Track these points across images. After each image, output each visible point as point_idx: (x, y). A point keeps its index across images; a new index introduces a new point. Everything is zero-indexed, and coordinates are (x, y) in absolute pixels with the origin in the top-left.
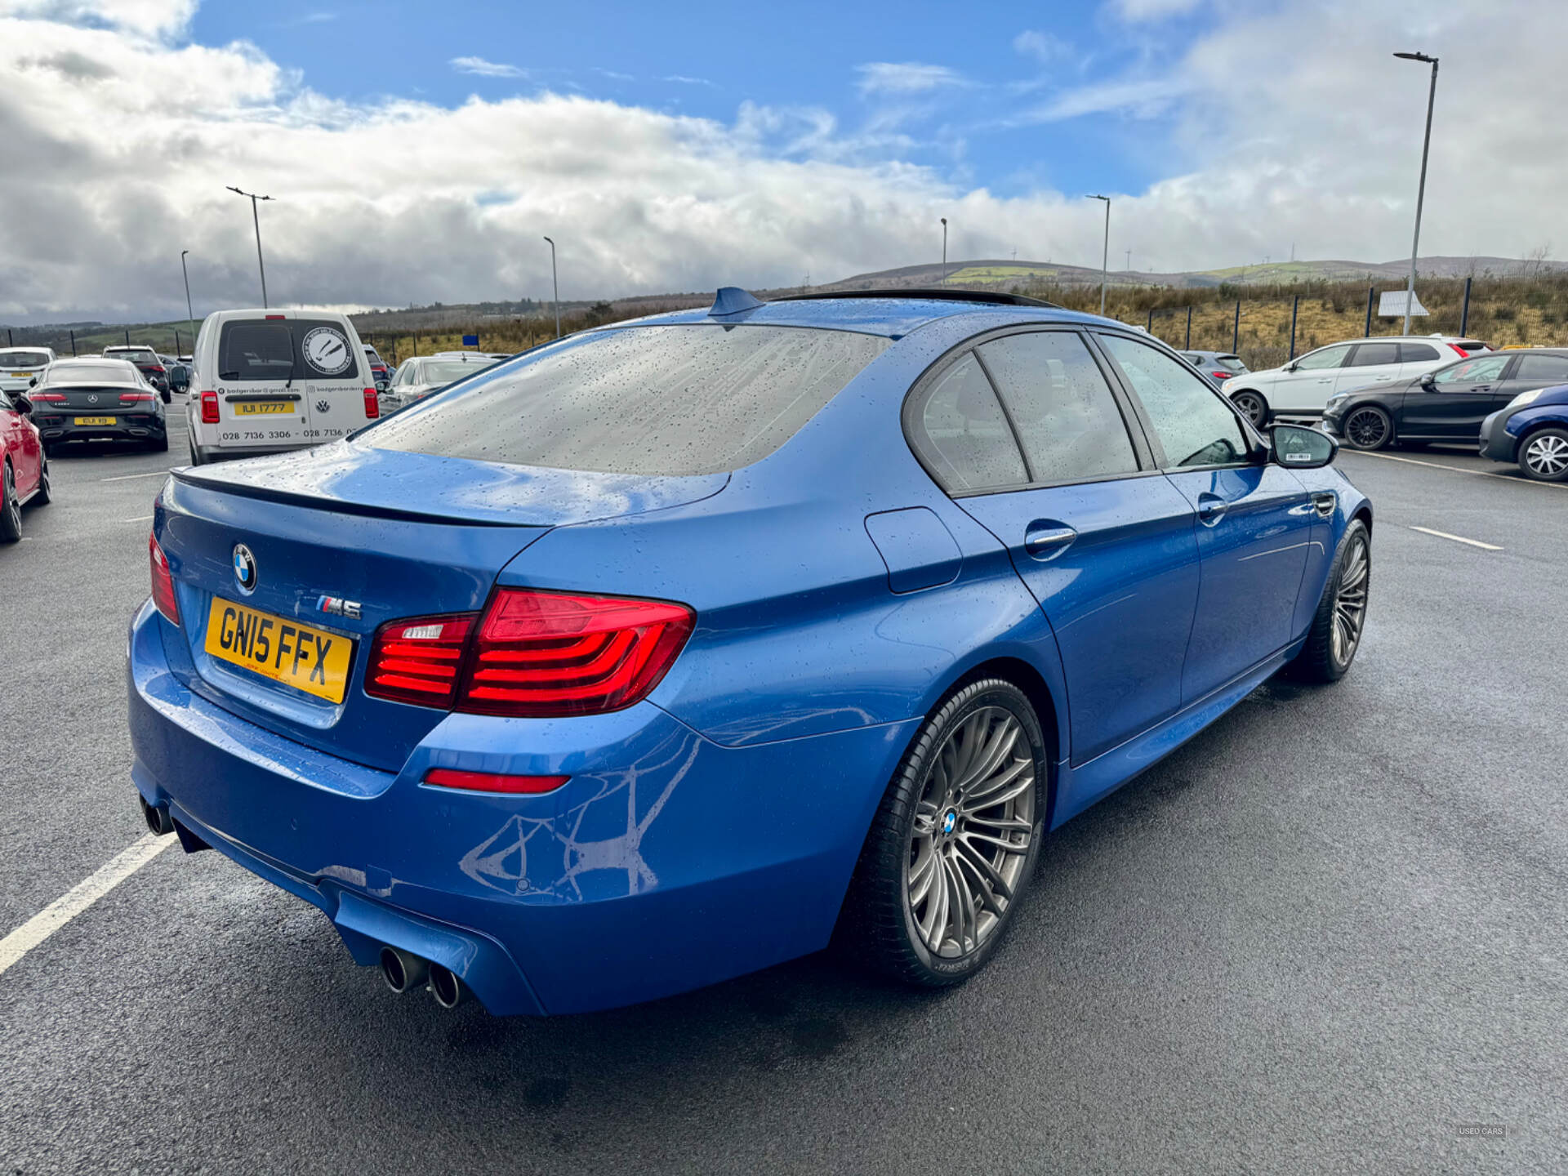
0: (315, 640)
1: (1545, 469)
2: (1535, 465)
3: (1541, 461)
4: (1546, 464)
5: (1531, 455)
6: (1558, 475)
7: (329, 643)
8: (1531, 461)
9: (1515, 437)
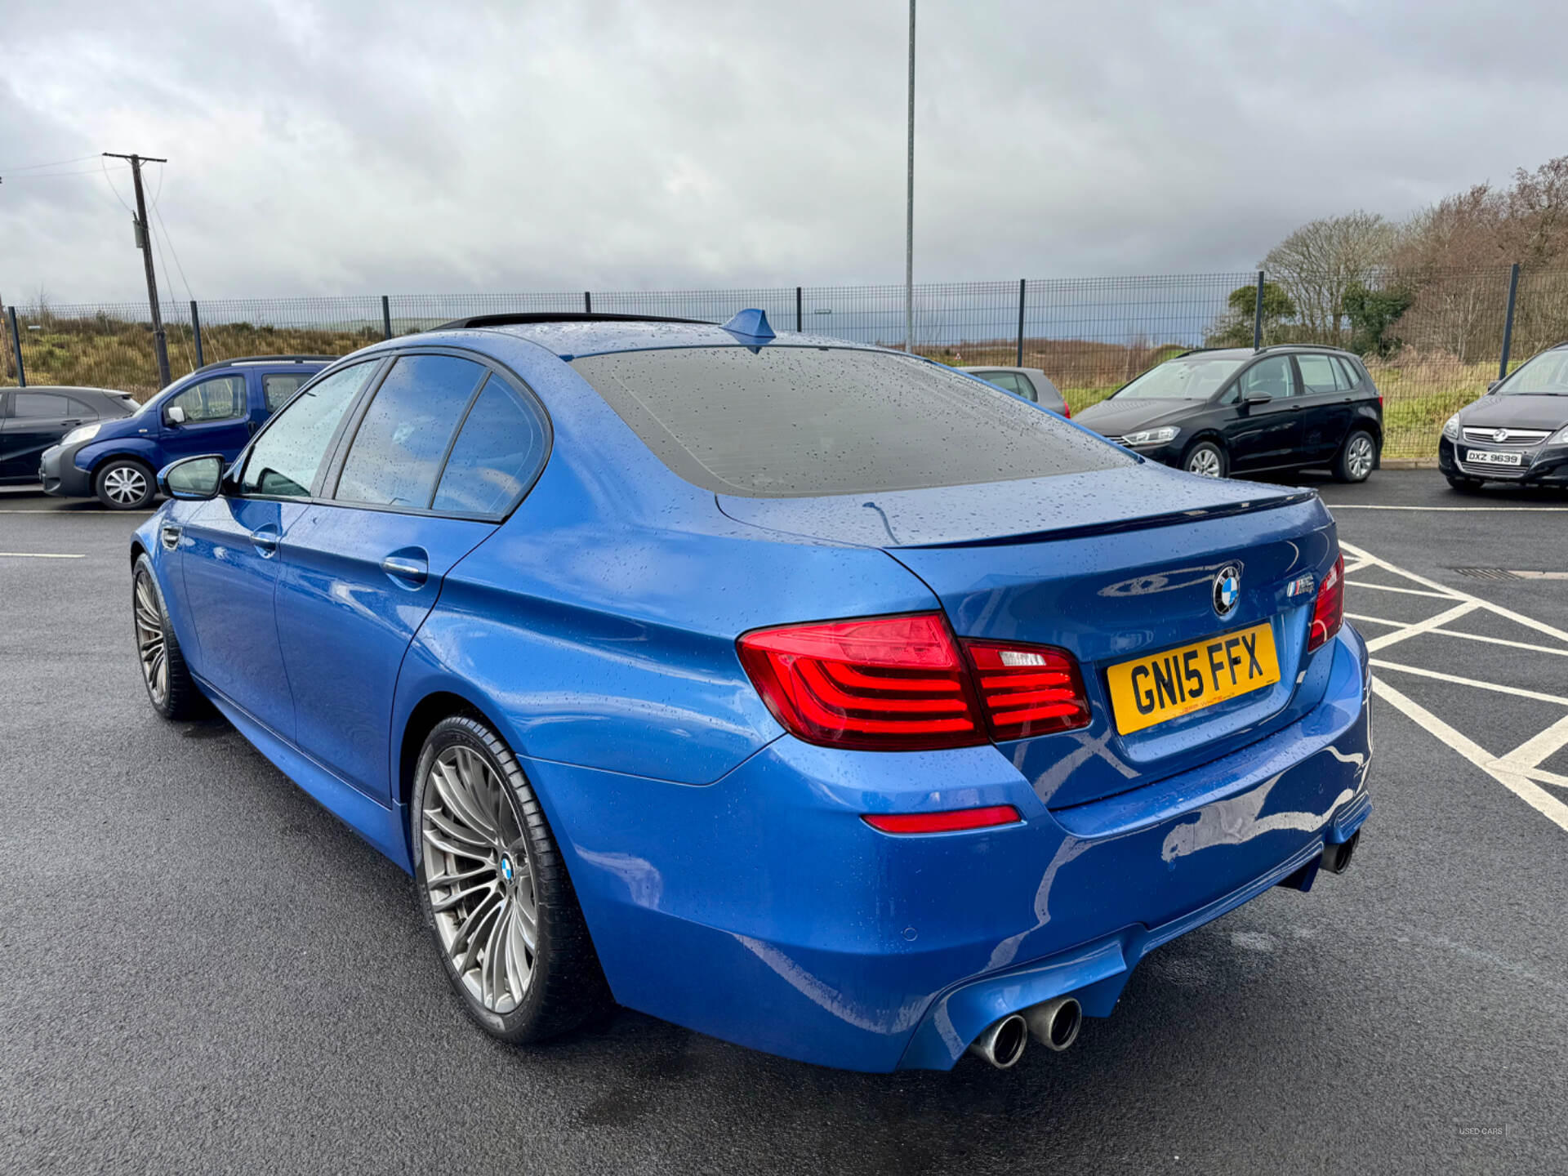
0: (1241, 640)
1: (126, 498)
2: (116, 496)
3: (120, 492)
4: (126, 494)
5: (109, 488)
6: (139, 502)
7: (1253, 636)
8: (111, 493)
9: (89, 472)
